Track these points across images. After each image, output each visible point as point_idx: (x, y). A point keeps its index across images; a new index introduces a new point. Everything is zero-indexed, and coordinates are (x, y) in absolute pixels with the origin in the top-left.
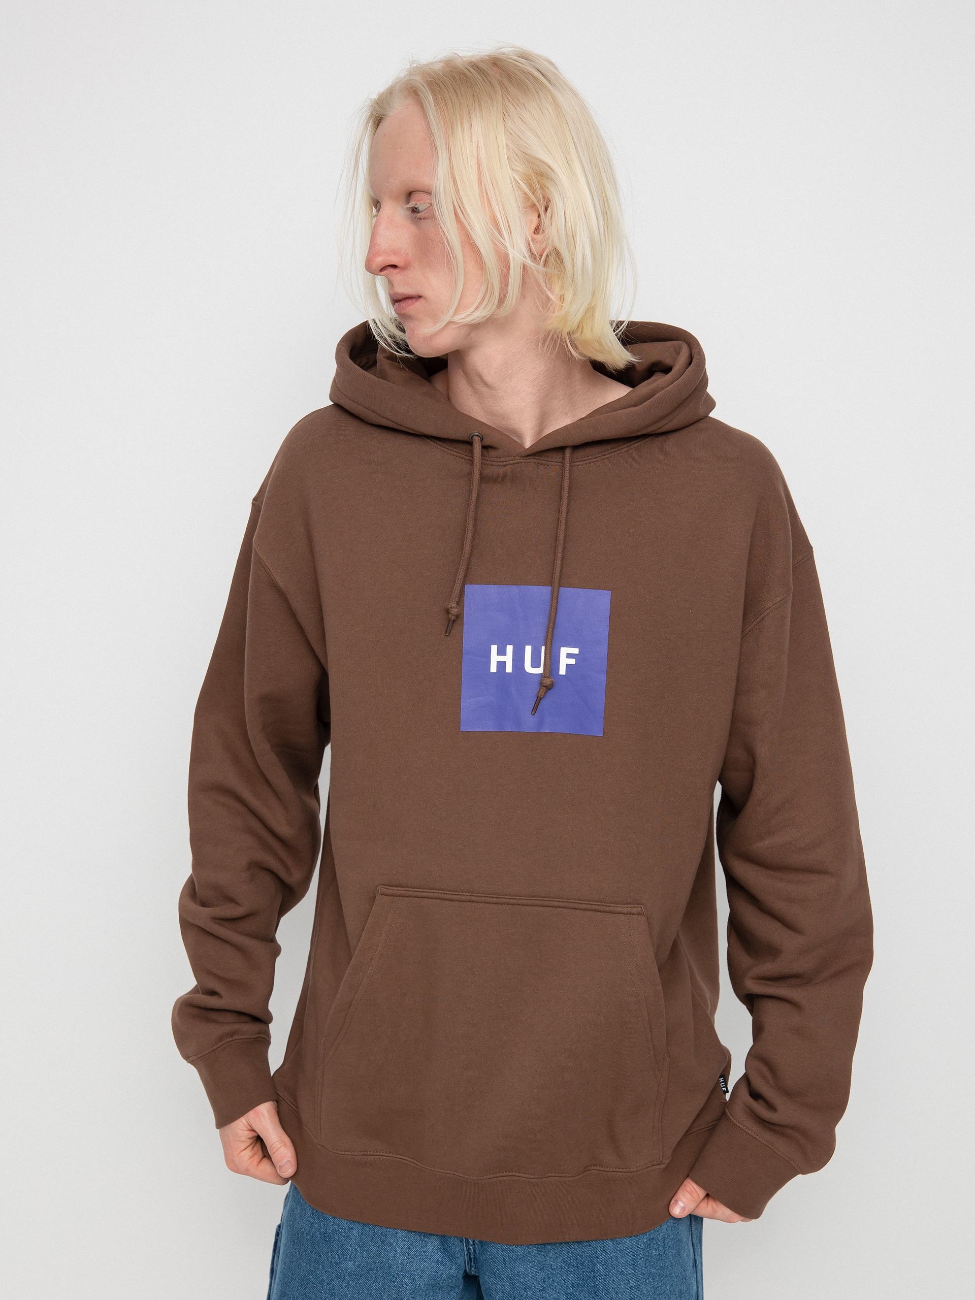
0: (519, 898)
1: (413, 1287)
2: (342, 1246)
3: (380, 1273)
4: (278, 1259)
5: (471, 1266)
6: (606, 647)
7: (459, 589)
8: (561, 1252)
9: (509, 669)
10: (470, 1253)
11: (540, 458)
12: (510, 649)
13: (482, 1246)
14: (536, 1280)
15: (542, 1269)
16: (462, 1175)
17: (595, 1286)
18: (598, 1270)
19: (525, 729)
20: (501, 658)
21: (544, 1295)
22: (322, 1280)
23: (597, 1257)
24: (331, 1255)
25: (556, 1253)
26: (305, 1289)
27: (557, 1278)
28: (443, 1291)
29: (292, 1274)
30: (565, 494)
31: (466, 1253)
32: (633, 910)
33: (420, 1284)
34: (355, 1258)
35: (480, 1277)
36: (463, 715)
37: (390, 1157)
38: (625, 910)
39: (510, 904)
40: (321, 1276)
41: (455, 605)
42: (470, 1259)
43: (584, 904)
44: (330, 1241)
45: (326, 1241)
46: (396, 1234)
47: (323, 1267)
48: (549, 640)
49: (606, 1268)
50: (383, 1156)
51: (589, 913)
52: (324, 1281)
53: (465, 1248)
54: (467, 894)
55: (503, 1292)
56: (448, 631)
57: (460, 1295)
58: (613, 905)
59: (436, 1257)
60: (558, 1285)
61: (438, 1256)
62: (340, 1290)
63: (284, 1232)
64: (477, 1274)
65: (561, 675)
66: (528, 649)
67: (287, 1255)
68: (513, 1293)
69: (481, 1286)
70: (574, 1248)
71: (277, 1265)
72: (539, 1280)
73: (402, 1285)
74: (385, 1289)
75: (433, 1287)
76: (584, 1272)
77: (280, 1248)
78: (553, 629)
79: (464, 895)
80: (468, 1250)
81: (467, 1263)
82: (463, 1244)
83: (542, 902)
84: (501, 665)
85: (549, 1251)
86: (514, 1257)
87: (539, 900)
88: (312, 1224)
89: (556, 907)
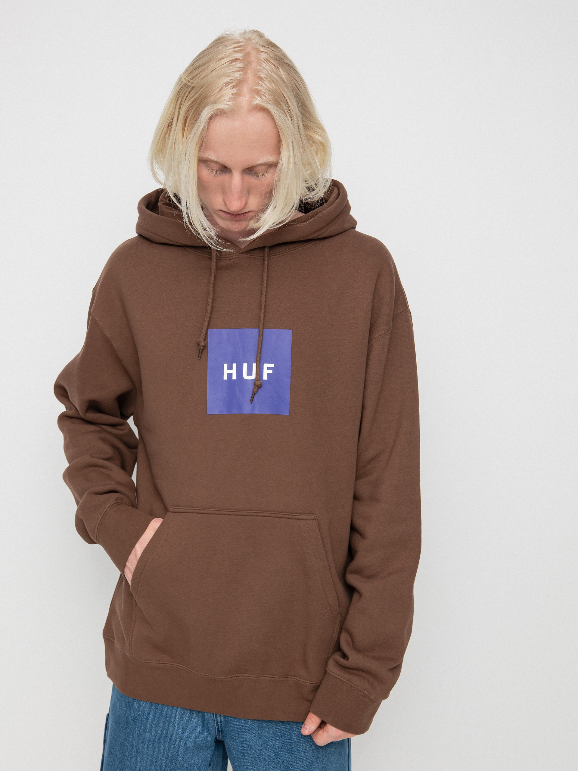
0: (242, 511)
1: (185, 748)
2: (144, 724)
3: (166, 739)
4: (108, 734)
5: (219, 735)
6: (290, 363)
7: (205, 331)
8: (272, 728)
9: (234, 377)
10: (219, 727)
11: (251, 254)
12: (234, 365)
13: (226, 722)
14: (257, 744)
15: (260, 738)
16: (213, 676)
17: (292, 748)
18: (294, 739)
19: (245, 412)
20: (230, 371)
21: (262, 753)
22: (132, 744)
23: (293, 731)
24: (138, 729)
25: (269, 728)
26: (122, 750)
27: (269, 743)
28: (203, 750)
29: (115, 741)
30: (265, 274)
31: (216, 727)
32: (309, 518)
33: (189, 746)
34: (152, 731)
35: (225, 741)
36: (208, 405)
37: (172, 664)
38: (304, 518)
39: (237, 515)
40: (132, 742)
41: (203, 340)
42: (219, 731)
43: (281, 514)
44: (137, 721)
45: (134, 721)
46: (175, 716)
47: (133, 737)
48: (258, 360)
49: (298, 738)
50: (169, 664)
51: (283, 519)
52: (134, 745)
53: (216, 725)
54: (212, 509)
55: (237, 750)
56: (200, 356)
57: (213, 752)
58: (297, 515)
59: (199, 730)
60: (270, 747)
61: (200, 729)
62: (143, 750)
63: (110, 717)
64: (223, 740)
65: (264, 380)
66: (245, 365)
67: (112, 731)
68: (243, 751)
69: (225, 746)
70: (279, 726)
71: (107, 737)
72: (259, 744)
73: (179, 747)
74: (169, 749)
75: (197, 748)
76: (285, 740)
77: (108, 727)
78: (260, 352)
79: (210, 510)
80: (218, 725)
81: (217, 733)
82: (214, 722)
83: (256, 513)
84: (230, 375)
85: (265, 727)
86: (244, 730)
87: (254, 512)
88: (126, 711)
89: (264, 516)
